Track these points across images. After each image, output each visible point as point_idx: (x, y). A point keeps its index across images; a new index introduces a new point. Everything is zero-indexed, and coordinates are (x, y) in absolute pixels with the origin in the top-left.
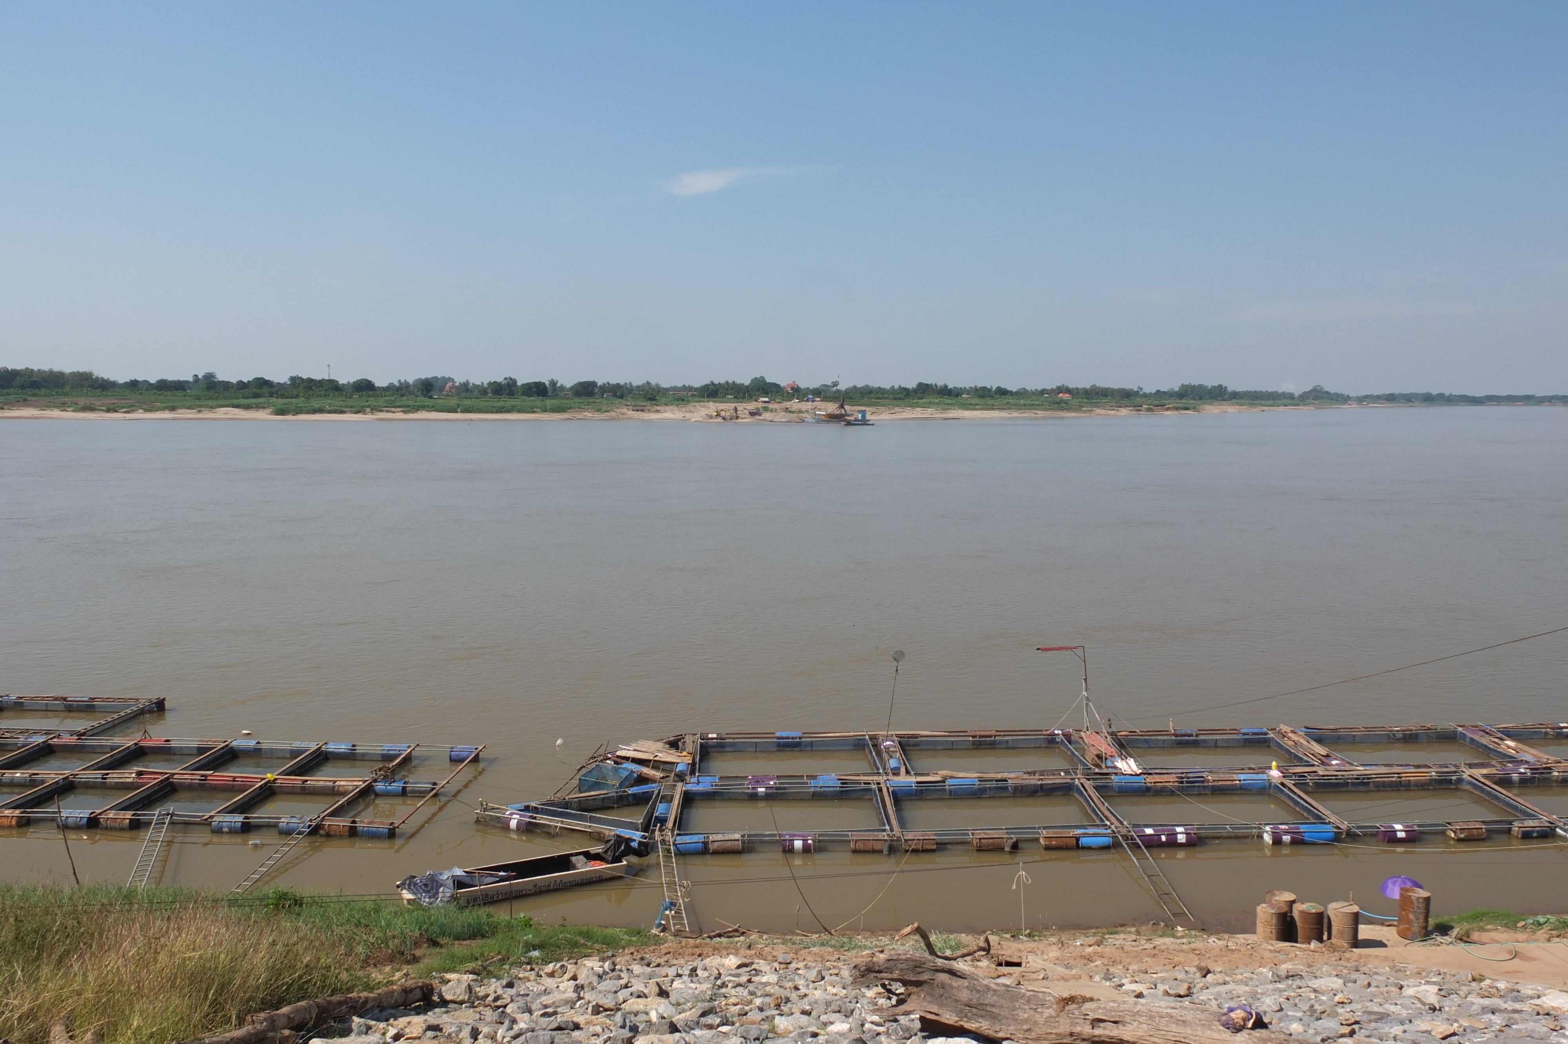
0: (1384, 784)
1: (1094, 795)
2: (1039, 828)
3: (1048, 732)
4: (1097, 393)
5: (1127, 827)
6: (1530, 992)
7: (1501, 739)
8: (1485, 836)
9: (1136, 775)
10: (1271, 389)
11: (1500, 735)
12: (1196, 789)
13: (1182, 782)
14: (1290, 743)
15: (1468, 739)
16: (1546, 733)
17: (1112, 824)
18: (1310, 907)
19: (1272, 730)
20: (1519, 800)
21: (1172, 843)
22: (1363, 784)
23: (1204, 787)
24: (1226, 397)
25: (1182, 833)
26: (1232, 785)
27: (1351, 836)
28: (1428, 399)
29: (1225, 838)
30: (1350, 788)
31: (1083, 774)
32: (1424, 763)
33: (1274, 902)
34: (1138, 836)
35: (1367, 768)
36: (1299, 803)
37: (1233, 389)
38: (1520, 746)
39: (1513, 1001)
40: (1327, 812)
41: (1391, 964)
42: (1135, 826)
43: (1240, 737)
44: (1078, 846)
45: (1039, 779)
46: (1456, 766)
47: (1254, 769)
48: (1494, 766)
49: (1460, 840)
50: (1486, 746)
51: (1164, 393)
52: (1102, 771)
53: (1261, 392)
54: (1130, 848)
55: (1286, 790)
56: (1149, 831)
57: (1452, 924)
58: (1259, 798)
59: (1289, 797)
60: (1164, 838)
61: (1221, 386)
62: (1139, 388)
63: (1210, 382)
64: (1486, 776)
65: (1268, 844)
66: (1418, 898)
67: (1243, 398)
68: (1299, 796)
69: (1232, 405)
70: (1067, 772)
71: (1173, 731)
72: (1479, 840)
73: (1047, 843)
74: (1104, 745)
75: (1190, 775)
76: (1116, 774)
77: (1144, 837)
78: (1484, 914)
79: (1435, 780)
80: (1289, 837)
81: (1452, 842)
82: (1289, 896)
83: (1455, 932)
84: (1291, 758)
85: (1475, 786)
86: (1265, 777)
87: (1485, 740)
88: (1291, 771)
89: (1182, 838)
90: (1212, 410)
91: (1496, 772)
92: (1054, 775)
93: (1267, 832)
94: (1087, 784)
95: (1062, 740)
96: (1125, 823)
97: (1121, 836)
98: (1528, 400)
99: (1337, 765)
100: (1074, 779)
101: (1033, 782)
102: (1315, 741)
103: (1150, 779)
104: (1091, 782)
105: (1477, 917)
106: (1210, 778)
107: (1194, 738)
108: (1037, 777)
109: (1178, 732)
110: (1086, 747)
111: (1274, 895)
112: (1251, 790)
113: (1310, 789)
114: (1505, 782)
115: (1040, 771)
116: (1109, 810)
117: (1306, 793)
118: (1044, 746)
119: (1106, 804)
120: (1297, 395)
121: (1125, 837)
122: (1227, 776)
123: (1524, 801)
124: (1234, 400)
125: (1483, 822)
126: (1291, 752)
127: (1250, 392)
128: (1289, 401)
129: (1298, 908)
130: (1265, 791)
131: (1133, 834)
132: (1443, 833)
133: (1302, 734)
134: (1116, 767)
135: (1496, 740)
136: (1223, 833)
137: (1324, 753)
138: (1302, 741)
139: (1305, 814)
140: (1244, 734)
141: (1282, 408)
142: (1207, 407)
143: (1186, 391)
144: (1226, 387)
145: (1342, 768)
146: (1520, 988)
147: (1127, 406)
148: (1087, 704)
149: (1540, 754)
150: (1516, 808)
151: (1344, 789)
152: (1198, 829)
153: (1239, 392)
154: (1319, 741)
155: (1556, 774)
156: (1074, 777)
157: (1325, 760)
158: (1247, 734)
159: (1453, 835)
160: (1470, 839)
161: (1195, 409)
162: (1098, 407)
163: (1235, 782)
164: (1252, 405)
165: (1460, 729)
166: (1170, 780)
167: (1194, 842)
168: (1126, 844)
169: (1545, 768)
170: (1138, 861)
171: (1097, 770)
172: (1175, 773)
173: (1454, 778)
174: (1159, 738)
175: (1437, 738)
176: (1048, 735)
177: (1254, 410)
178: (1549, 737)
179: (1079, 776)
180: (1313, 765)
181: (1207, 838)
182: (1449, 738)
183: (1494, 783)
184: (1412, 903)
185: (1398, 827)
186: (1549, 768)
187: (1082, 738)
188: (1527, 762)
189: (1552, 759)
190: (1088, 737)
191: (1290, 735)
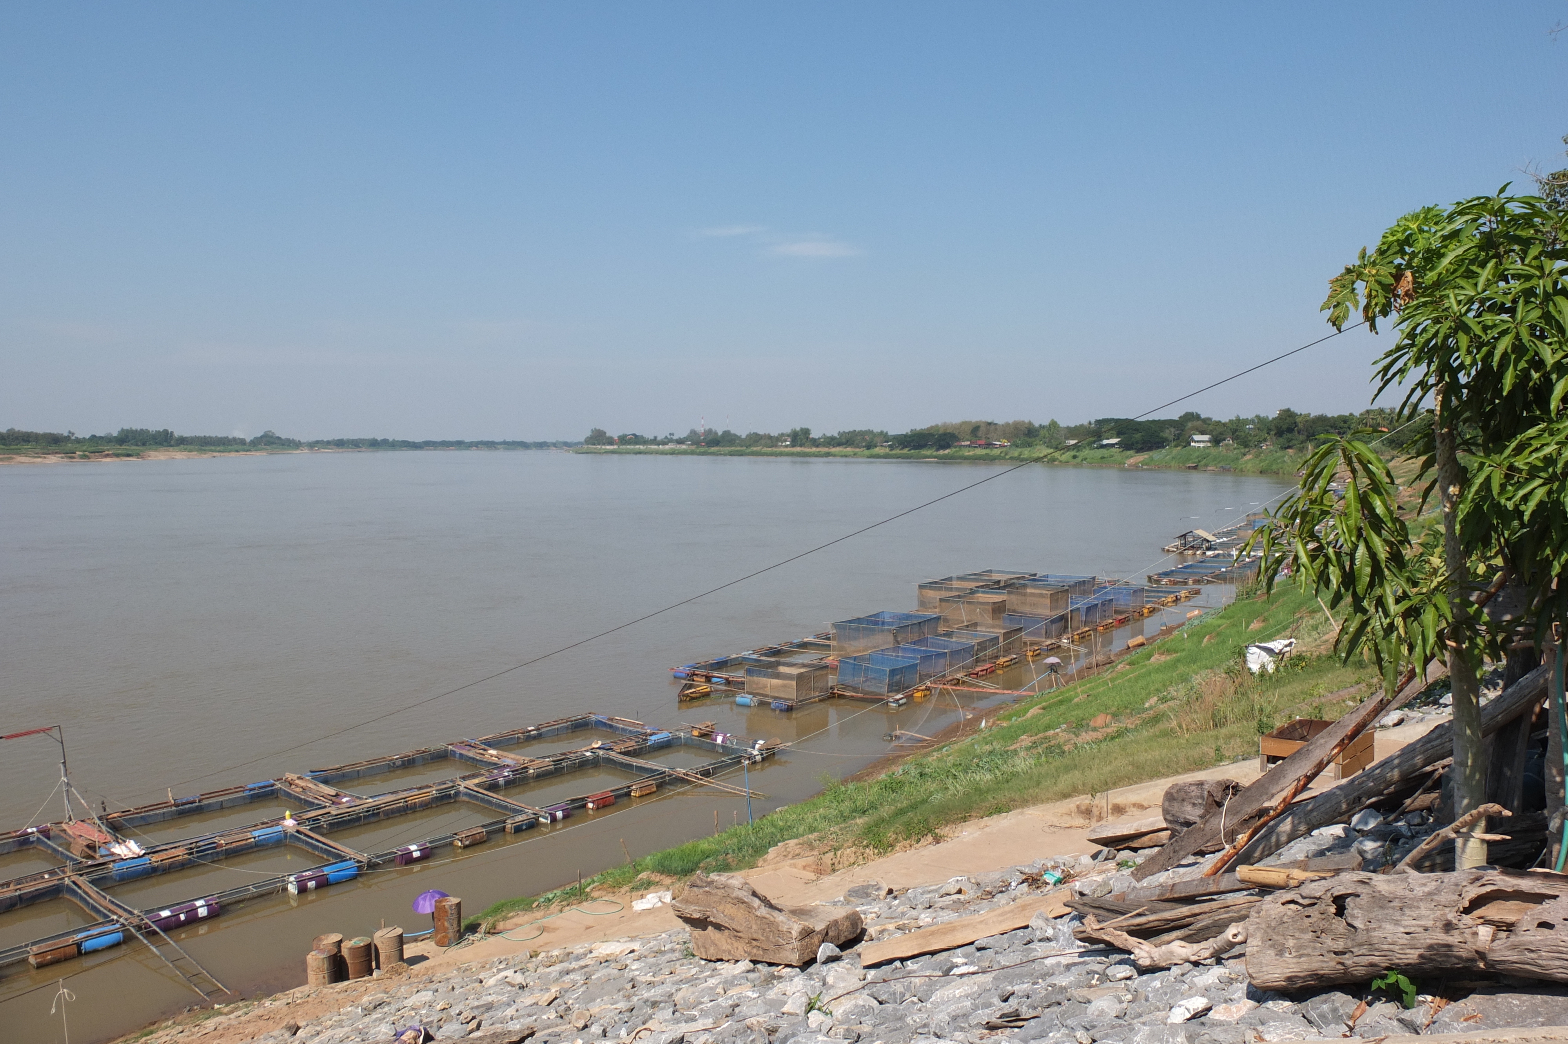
0: (393, 811)
1: (92, 890)
2: (26, 946)
3: (19, 833)
4: (17, 438)
5: (139, 916)
6: (581, 951)
7: (485, 750)
8: (485, 838)
9: (139, 857)
10: (221, 434)
11: (483, 746)
12: (209, 857)
13: (192, 853)
14: (298, 790)
15: (457, 755)
16: (518, 738)
17: (120, 916)
18: (358, 942)
19: (278, 780)
20: (508, 800)
21: (193, 920)
22: (374, 815)
23: (217, 853)
24: (172, 442)
25: (203, 906)
26: (246, 844)
27: (372, 866)
28: (375, 444)
29: (249, 899)
30: (362, 822)
31: (73, 871)
32: (425, 784)
33: (322, 947)
34: (153, 922)
35: (376, 799)
36: (318, 846)
37: (180, 434)
38: (501, 753)
39: (576, 961)
40: (347, 850)
41: (456, 967)
42: (147, 912)
43: (247, 793)
44: (79, 952)
45: (16, 890)
46: (452, 781)
47: (267, 823)
48: (483, 775)
49: (466, 847)
50: (474, 759)
51: (101, 438)
52: (97, 862)
53: (210, 437)
54: (146, 938)
55: (302, 837)
56: (165, 913)
57: (479, 921)
58: (276, 850)
59: (307, 843)
60: (182, 917)
61: (166, 431)
62: (70, 432)
63: (154, 426)
64: (478, 785)
65: (293, 894)
66: (451, 906)
67: (191, 444)
68: (317, 840)
69: (180, 451)
70: (52, 873)
71: (173, 802)
72: (481, 843)
73: (39, 960)
74: (95, 834)
75: (199, 844)
76: (114, 861)
77: (160, 922)
78: (503, 905)
79: (437, 797)
80: (314, 882)
81: (460, 851)
82: (335, 937)
83: (483, 927)
84: (301, 804)
85: (469, 795)
86: (279, 828)
87: (471, 754)
88: (305, 817)
89: (203, 912)
90: (158, 456)
91: (485, 779)
92: (35, 880)
93: (291, 882)
94: (81, 880)
95: (38, 838)
96: (136, 912)
97: (133, 927)
98: (459, 445)
99: (347, 802)
100: (63, 878)
101: (8, 895)
102: (323, 782)
103: (155, 858)
104: (85, 877)
105: (497, 910)
106: (222, 842)
107: (197, 804)
108: (12, 887)
109: (179, 802)
110: (72, 840)
111: (321, 940)
112: (267, 845)
113: (325, 831)
114: (493, 787)
115: (16, 880)
116: (112, 902)
117: (323, 835)
118: (15, 849)
119: (108, 897)
120: (248, 440)
121: (139, 928)
122: (241, 836)
123: (511, 800)
124: (182, 446)
125: (483, 826)
126: (301, 799)
127: (199, 437)
128: (240, 447)
129: (346, 946)
130: (282, 842)
131: (147, 921)
132: (451, 844)
133: (309, 778)
134: (113, 854)
135: (481, 751)
136: (247, 895)
137: (333, 793)
138: (310, 785)
139: (325, 857)
140: (251, 790)
141: (233, 454)
142: (152, 453)
143: (127, 437)
144: (172, 433)
145: (353, 804)
146: (571, 950)
147: (56, 453)
148: (67, 791)
149: (518, 757)
150: (506, 808)
151: (357, 824)
152: (218, 897)
153: (187, 438)
154: (326, 782)
155: (531, 771)
156: (63, 876)
157: (335, 799)
158: (254, 789)
159: (460, 844)
160: (475, 843)
161: (138, 455)
162: (19, 454)
163: (249, 841)
164: (200, 451)
165: (450, 747)
166: (180, 853)
167: (215, 913)
168: (141, 934)
169: (522, 769)
170: (159, 950)
171: (90, 863)
172: (183, 846)
173: (452, 792)
174: (158, 812)
175: (432, 759)
176: (20, 836)
177: (205, 456)
178: (521, 740)
179: (69, 874)
180: (325, 807)
181: (229, 904)
182: (441, 757)
183: (486, 789)
184: (447, 912)
185: (413, 848)
186: (526, 768)
187: (65, 830)
188: (508, 766)
189: (527, 759)
190: (71, 828)
191: (297, 782)
